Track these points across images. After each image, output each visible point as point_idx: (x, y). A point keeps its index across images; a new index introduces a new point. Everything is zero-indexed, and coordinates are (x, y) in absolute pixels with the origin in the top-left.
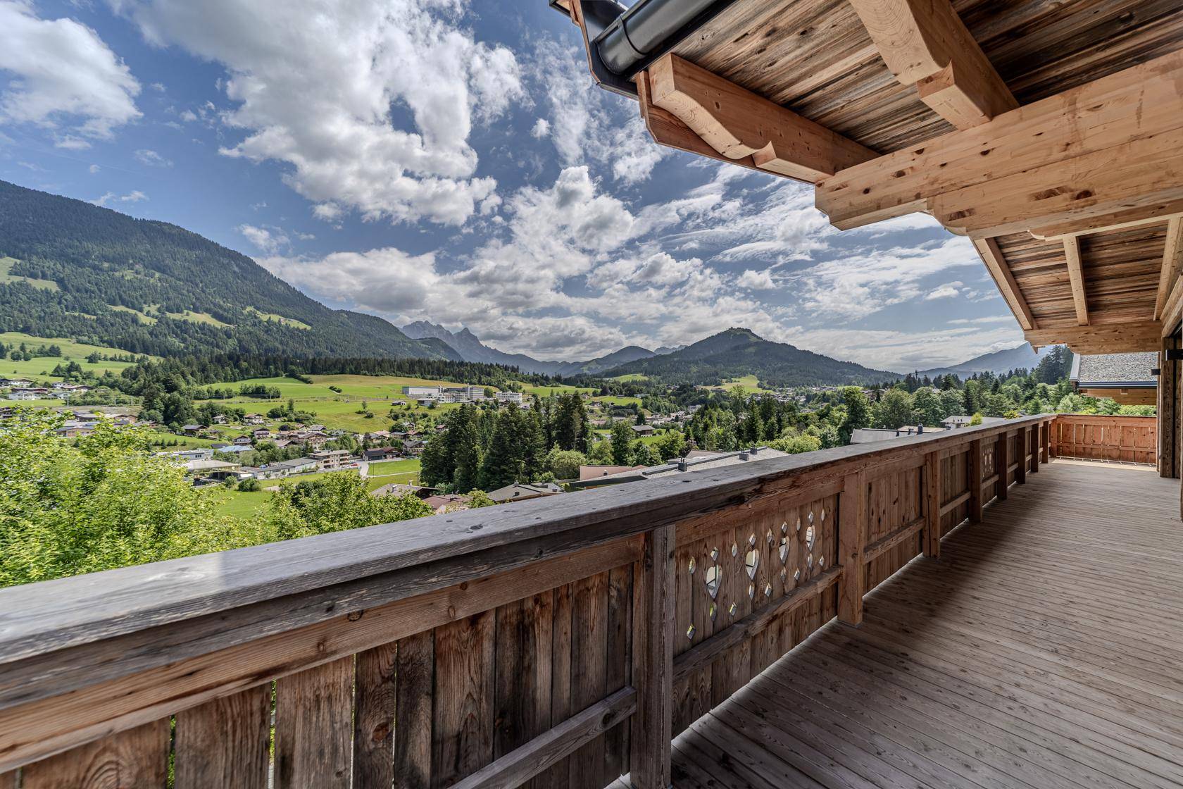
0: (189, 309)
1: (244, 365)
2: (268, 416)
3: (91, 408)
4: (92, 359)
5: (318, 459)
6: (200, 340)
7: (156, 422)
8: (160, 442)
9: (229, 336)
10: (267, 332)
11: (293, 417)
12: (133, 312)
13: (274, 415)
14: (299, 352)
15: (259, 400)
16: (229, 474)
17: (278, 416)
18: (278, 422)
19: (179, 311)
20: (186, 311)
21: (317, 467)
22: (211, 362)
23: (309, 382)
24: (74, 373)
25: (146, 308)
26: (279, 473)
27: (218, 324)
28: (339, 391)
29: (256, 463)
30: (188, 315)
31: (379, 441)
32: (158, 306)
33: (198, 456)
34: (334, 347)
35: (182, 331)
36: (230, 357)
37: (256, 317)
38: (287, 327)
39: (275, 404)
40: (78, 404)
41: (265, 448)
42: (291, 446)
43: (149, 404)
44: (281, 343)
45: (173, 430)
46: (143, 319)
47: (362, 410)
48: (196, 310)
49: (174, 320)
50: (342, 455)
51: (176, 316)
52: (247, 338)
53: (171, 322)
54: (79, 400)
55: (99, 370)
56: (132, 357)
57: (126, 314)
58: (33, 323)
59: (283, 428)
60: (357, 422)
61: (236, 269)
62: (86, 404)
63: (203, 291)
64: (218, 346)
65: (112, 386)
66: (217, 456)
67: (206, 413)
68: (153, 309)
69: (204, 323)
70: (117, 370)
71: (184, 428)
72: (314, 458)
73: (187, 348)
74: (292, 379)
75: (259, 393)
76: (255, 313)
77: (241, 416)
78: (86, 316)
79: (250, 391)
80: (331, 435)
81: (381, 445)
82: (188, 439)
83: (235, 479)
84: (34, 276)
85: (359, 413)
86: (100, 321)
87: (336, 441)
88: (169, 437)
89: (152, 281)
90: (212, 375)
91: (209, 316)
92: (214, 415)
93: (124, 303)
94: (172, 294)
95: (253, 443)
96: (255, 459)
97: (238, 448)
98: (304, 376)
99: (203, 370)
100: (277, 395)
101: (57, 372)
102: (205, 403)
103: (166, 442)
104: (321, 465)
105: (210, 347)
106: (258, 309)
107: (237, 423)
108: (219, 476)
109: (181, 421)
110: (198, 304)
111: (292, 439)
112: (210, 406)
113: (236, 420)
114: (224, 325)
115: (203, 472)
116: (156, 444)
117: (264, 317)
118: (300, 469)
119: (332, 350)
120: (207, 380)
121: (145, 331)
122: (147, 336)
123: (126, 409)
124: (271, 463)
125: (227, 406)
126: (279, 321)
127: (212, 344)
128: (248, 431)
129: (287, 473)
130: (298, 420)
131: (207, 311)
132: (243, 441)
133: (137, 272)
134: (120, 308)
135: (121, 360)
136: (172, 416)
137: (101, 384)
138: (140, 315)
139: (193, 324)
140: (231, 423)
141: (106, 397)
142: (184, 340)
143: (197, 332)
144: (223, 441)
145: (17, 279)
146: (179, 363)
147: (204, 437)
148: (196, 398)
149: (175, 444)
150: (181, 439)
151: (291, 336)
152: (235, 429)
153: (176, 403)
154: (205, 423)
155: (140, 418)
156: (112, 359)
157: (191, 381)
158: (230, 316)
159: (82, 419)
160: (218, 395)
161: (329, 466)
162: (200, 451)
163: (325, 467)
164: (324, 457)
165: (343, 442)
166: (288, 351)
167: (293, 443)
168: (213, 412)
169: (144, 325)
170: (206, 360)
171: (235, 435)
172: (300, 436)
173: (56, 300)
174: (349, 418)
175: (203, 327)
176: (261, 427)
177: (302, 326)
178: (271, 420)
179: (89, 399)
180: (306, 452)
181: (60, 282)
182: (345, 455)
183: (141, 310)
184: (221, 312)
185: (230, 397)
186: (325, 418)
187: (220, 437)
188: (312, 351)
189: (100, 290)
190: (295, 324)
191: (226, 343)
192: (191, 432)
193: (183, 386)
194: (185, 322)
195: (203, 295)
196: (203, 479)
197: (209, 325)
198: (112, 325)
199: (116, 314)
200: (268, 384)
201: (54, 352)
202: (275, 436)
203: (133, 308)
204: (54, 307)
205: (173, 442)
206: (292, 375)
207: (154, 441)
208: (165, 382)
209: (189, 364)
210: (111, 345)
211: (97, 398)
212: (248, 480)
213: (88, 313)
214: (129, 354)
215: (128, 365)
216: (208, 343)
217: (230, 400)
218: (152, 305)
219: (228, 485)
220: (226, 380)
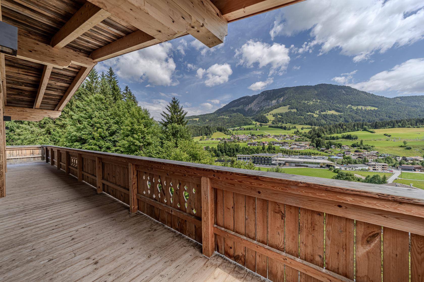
0: (328, 110)
1: (345, 127)
2: (351, 146)
3: (300, 142)
4: (302, 129)
5: (370, 166)
6: (331, 120)
7: (314, 147)
8: (314, 153)
9: (341, 117)
10: (356, 113)
11: (362, 147)
12: (312, 114)
13: (354, 146)
14: (371, 120)
15: (349, 140)
16: (332, 166)
17: (356, 147)
18: (356, 149)
19: (325, 111)
20: (327, 111)
21: (369, 169)
22: (333, 127)
23: (373, 133)
24: (298, 133)
25: (316, 112)
26: (351, 169)
27: (337, 113)
28: (389, 136)
29: (342, 163)
30: (327, 112)
31: (412, 162)
32: (319, 111)
33: (323, 158)
34: (391, 115)
35: (325, 118)
36: (340, 125)
37: (351, 108)
38: (365, 110)
39: (355, 142)
40: (297, 141)
41: (347, 158)
42: (359, 159)
43: (313, 142)
44: (363, 117)
45: (318, 149)
46: (315, 116)
47: (403, 145)
48: (330, 110)
49: (323, 114)
50: (383, 165)
51: (324, 113)
52: (348, 117)
53: (322, 115)
54: (297, 140)
55: (303, 131)
56: (311, 127)
57: (310, 115)
58: (292, 121)
59: (356, 151)
60: (400, 151)
61: (344, 92)
62: (299, 141)
63: (332, 103)
64: (337, 121)
65: (305, 136)
66: (329, 159)
67: (328, 144)
68: (317, 112)
69: (332, 114)
70: (307, 131)
71: (321, 149)
72: (368, 165)
73: (327, 123)
74: (365, 131)
75: (349, 137)
76: (351, 107)
77: (340, 146)
78: (302, 117)
79: (345, 137)
80: (381, 156)
81: (413, 164)
82: (322, 153)
83: (333, 168)
84: (292, 109)
85: (401, 146)
86: (305, 118)
87: (383, 159)
88: (316, 151)
89: (317, 103)
90: (333, 132)
91: (334, 111)
92: (331, 145)
93: (310, 112)
94: (323, 106)
95: (343, 156)
96: (342, 162)
97: (337, 157)
98: (371, 130)
99: (330, 130)
100: (356, 138)
101: (295, 133)
102: (328, 141)
103: (315, 153)
104: (371, 168)
105: (334, 122)
106: (352, 105)
107: (339, 148)
108: (328, 166)
109: (321, 147)
110: (330, 108)
111: (360, 156)
112: (330, 142)
113: (338, 147)
114: (339, 113)
115: (324, 164)
116: (313, 153)
117: (355, 108)
118: (360, 168)
119: (389, 117)
120: (331, 133)
121: (315, 119)
122: (316, 120)
123: (307, 143)
124: (348, 164)
125: (336, 142)
126: (362, 108)
127: (335, 120)
128: (343, 151)
129: (354, 169)
130: (364, 149)
131: (334, 109)
132: (340, 155)
133: (314, 102)
134: (310, 113)
135: (309, 128)
136: (318, 145)
137: (303, 136)
138: (314, 114)
139: (329, 115)
140: (337, 148)
141: (303, 139)
142: (326, 121)
143: (330, 117)
144: (333, 154)
145: (289, 110)
146: (323, 128)
147: (326, 152)
148: (326, 139)
149: (318, 154)
150: (319, 152)
151: (367, 114)
152: (338, 150)
153: (320, 141)
154: (328, 148)
155: (310, 145)
156: (307, 128)
157: (326, 134)
158: (341, 110)
159: (297, 145)
160: (333, 138)
161: (376, 170)
162: (324, 157)
163: (373, 170)
164: (373, 165)
165: (387, 160)
166: (366, 119)
167: (360, 158)
168: (331, 144)
169: (315, 117)
170: (331, 126)
171: (337, 152)
172: (364, 155)
173: (296, 114)
174: (394, 149)
175: (332, 115)
176: (348, 150)
177: (373, 108)
178: (352, 148)
179: (299, 140)
180: (365, 162)
181: (297, 109)
182: (385, 165)
183: (314, 113)
184: (338, 109)
185: (338, 139)
186: (379, 148)
187: (332, 153)
188: (378, 119)
189: (305, 109)
190: (369, 108)
191: (340, 120)
192: (323, 151)
193: (323, 135)
194: (326, 114)
195: (332, 104)
196: (324, 166)
197: (334, 114)
198: (307, 118)
199: (308, 115)
200: (353, 134)
201: (295, 128)
202: (353, 154)
203: (312, 113)
204: (296, 116)
205: (317, 153)
206: (365, 130)
207: (312, 152)
208: (317, 134)
209: (326, 128)
210: (307, 124)
211: (301, 140)
212: (337, 169)
213: (302, 116)
214: (310, 126)
215: (310, 130)
216: (334, 120)
217: (337, 140)
218: (317, 111)
219: (330, 169)
220: (338, 133)
